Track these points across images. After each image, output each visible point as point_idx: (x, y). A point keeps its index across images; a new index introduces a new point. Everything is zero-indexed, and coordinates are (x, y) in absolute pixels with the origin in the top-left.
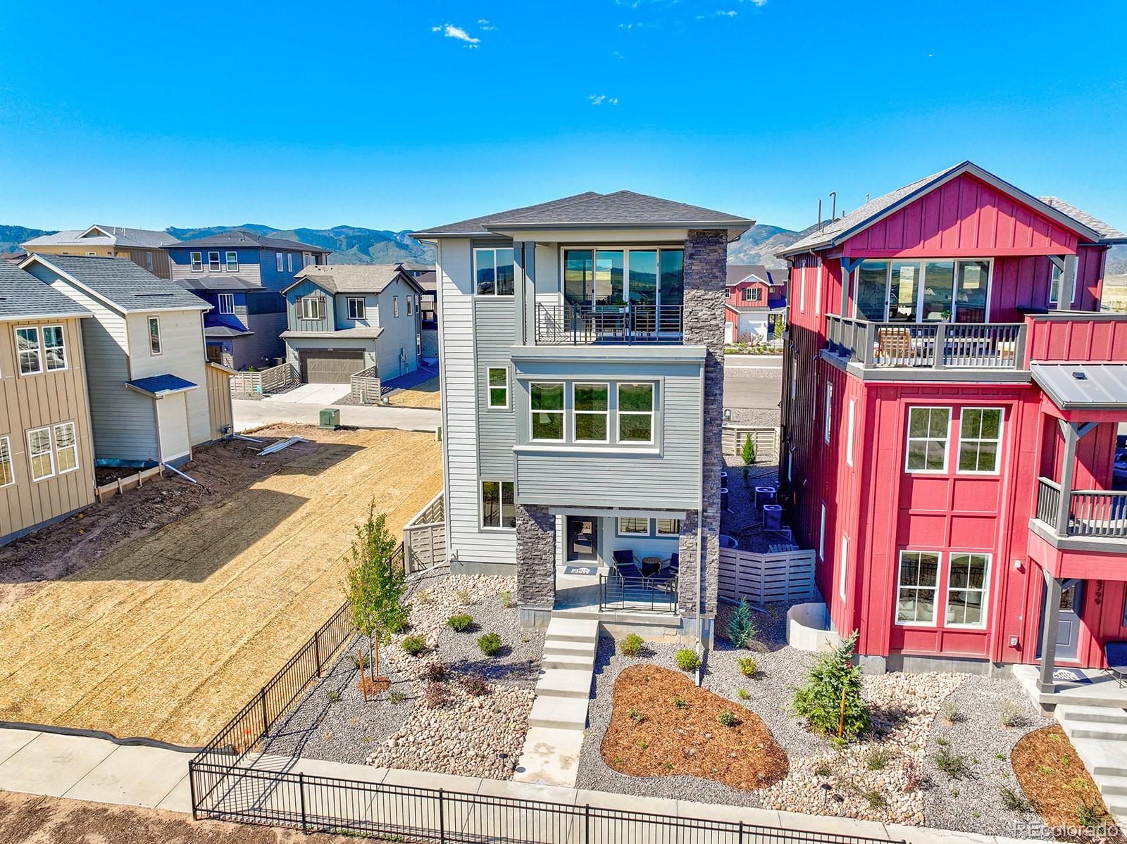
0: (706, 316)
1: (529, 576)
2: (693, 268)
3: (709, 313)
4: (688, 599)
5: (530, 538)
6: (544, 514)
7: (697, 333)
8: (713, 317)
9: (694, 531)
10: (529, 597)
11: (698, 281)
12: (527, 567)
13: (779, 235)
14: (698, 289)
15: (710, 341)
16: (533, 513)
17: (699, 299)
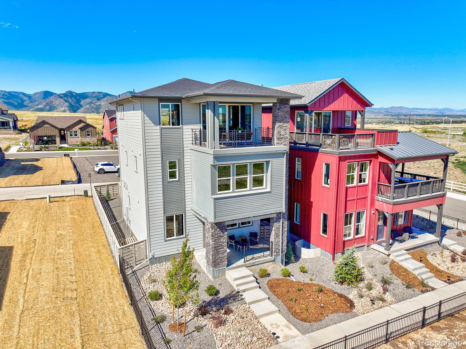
0: (283, 134)
1: (217, 255)
2: (279, 114)
3: (284, 132)
4: (277, 249)
5: (218, 238)
6: (223, 225)
7: (280, 140)
8: (286, 134)
9: (279, 221)
10: (217, 264)
11: (281, 119)
12: (216, 251)
13: (109, 96)
14: (281, 122)
15: (285, 143)
16: (218, 226)
17: (281, 127)
